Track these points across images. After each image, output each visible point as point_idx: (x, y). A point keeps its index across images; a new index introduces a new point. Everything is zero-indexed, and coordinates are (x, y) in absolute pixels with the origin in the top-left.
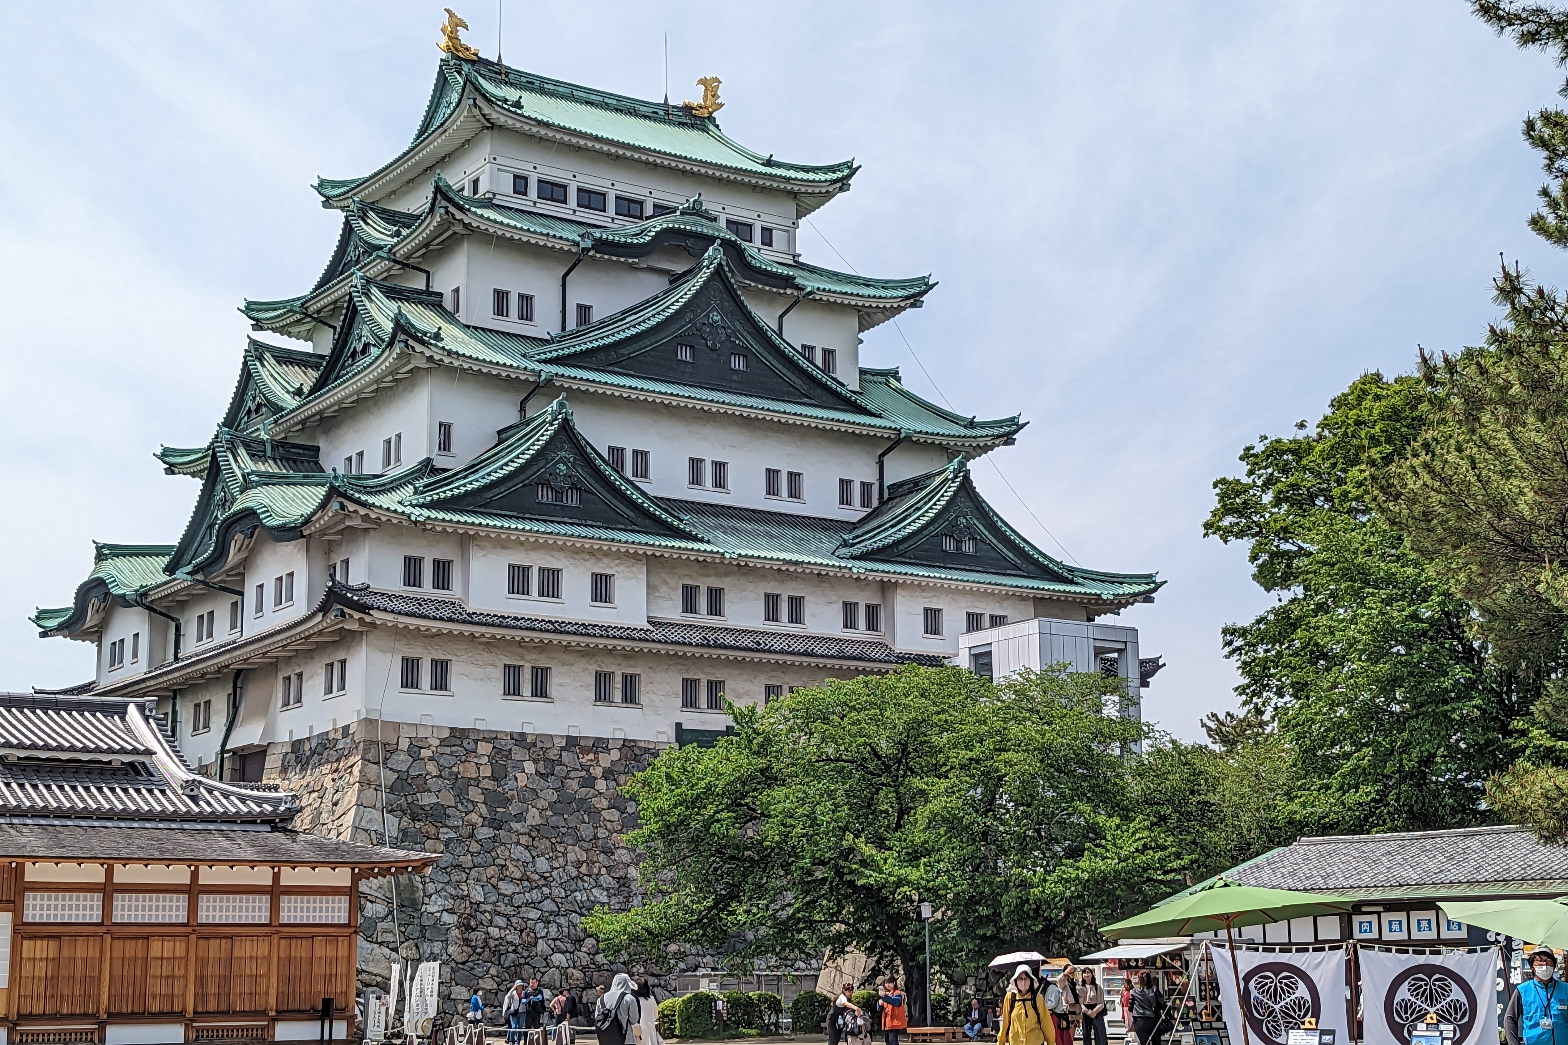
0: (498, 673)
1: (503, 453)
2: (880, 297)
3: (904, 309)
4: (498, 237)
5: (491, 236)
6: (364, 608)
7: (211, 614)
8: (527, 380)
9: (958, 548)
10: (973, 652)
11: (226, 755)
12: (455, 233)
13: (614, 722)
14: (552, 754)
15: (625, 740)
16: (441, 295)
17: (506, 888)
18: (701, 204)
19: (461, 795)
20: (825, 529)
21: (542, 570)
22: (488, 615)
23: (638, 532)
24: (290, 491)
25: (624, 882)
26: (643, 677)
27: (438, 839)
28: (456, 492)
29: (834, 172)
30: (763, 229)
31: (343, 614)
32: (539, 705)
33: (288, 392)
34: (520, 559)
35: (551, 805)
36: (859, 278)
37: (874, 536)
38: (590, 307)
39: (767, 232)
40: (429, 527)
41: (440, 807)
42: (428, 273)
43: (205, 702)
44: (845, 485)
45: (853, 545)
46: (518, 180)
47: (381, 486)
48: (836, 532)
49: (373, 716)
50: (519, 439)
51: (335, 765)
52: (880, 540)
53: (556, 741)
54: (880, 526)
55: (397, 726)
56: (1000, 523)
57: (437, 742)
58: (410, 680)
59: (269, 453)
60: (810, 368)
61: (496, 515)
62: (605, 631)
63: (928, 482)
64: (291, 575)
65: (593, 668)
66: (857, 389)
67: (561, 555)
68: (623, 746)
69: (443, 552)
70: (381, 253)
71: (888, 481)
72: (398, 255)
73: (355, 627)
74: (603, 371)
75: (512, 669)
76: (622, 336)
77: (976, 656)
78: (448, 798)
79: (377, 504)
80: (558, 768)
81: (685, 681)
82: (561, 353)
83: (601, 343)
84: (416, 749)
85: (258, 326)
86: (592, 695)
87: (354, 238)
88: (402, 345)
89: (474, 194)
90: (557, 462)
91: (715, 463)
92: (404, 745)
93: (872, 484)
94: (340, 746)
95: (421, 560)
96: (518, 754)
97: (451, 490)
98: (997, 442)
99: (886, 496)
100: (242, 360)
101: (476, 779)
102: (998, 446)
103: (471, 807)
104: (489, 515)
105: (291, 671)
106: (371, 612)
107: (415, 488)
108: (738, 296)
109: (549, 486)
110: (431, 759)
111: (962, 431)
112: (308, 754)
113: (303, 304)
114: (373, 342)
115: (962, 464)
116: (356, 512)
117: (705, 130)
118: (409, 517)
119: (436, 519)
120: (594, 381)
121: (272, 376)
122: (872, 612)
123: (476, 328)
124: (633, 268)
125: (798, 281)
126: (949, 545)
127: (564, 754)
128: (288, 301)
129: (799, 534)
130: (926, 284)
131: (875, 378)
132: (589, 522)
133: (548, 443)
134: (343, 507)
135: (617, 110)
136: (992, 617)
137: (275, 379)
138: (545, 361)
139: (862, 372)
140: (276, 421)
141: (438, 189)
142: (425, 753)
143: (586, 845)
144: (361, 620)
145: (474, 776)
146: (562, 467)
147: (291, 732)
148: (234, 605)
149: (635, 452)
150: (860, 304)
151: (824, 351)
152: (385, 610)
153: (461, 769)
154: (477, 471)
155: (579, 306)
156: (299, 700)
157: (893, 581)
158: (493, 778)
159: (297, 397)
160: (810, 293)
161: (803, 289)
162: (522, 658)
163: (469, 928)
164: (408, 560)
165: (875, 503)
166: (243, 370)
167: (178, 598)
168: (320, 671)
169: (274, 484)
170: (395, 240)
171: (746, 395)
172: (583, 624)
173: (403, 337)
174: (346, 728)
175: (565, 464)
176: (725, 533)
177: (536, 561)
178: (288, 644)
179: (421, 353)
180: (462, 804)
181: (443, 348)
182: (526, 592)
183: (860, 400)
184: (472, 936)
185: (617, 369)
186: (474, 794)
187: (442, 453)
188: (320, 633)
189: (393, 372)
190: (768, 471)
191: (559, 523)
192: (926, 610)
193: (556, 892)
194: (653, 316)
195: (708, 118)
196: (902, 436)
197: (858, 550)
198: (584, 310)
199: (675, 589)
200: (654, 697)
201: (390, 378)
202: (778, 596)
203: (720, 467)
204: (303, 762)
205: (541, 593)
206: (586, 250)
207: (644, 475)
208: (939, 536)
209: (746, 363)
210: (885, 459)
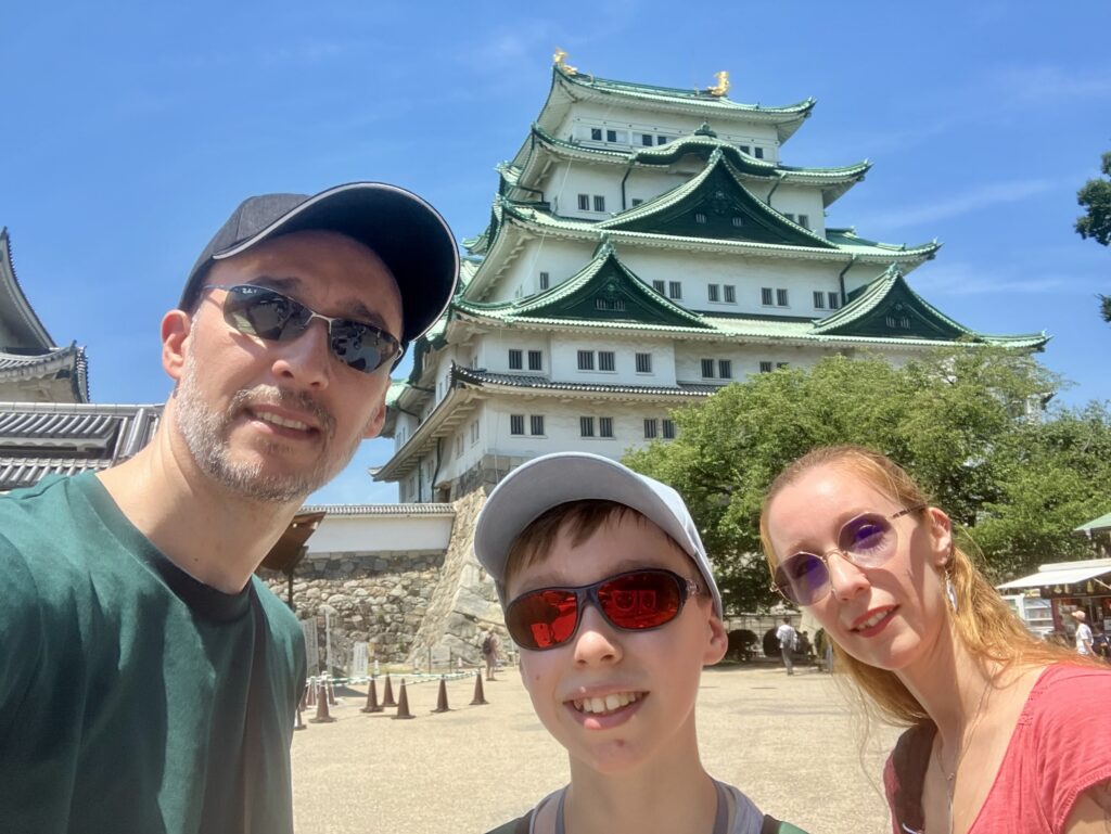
0: (577, 423)
1: (571, 280)
2: (834, 177)
6: (477, 382)
9: (898, 324)
11: (436, 491)
16: (548, 204)
20: (805, 322)
21: (601, 354)
22: (565, 384)
23: (666, 325)
28: (537, 306)
29: (800, 107)
30: (756, 148)
31: (464, 387)
32: (606, 442)
34: (586, 347)
37: (836, 320)
38: (641, 201)
39: (759, 150)
42: (542, 194)
43: (430, 462)
44: (818, 296)
45: (820, 327)
46: (594, 132)
49: (492, 453)
52: (840, 322)
54: (840, 313)
55: (508, 459)
58: (517, 426)
60: (790, 223)
61: (567, 319)
62: (646, 391)
65: (642, 416)
67: (613, 343)
69: (535, 346)
71: (848, 291)
73: (478, 396)
75: (586, 420)
76: (657, 209)
79: (482, 314)
82: (616, 223)
83: (643, 215)
86: (643, 433)
90: (608, 283)
91: (726, 287)
93: (836, 294)
94: (476, 475)
95: (520, 352)
98: (922, 258)
99: (847, 300)
102: (924, 262)
104: (563, 319)
106: (482, 384)
107: (513, 306)
108: (737, 182)
109: (603, 299)
111: (897, 253)
112: (465, 482)
116: (469, 320)
118: (507, 322)
123: (567, 218)
124: (667, 174)
125: (777, 171)
126: (891, 322)
129: (784, 325)
131: (837, 234)
132: (632, 321)
133: (600, 271)
138: (606, 228)
139: (828, 231)
144: (477, 389)
146: (611, 286)
147: (460, 471)
149: (672, 284)
151: (801, 215)
155: (634, 200)
156: (462, 450)
157: (855, 347)
160: (785, 177)
161: (780, 175)
162: (593, 412)
164: (511, 352)
165: (840, 305)
168: (469, 430)
171: (743, 241)
172: (631, 387)
174: (479, 463)
175: (613, 284)
177: (596, 348)
179: (521, 227)
181: (534, 222)
182: (591, 367)
183: (824, 239)
190: (763, 289)
194: (678, 196)
195: (723, 96)
196: (854, 259)
197: (822, 329)
198: (637, 203)
199: (696, 362)
202: (770, 364)
203: (729, 290)
204: (464, 488)
205: (602, 368)
206: (632, 161)
207: (679, 297)
208: (883, 317)
209: (744, 222)
210: (845, 276)
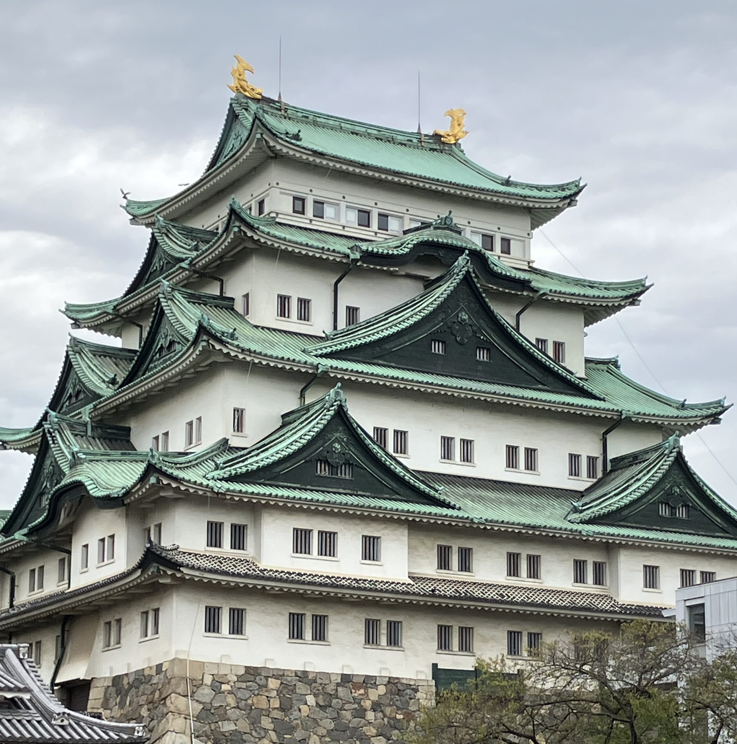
0: (284, 621)
1: (288, 434)
2: (603, 297)
3: (624, 306)
4: (282, 250)
5: (277, 249)
6: (176, 566)
7: (42, 568)
8: (306, 372)
9: (673, 513)
10: (688, 603)
11: (56, 688)
12: (245, 248)
13: (382, 662)
14: (330, 689)
15: (390, 678)
16: (232, 299)
18: (451, 220)
19: (255, 723)
20: (558, 497)
21: (321, 533)
22: (276, 571)
23: (401, 501)
24: (112, 467)
26: (404, 624)
28: (250, 468)
29: (563, 190)
30: (503, 239)
31: (159, 570)
32: (318, 648)
33: (104, 381)
34: (303, 523)
35: (330, 732)
36: (585, 281)
37: (600, 503)
38: (357, 309)
39: (506, 243)
40: (228, 497)
41: (237, 734)
42: (222, 281)
43: (37, 643)
44: (574, 458)
45: (582, 511)
46: (296, 202)
47: (188, 463)
48: (567, 499)
49: (183, 656)
50: (302, 423)
51: (151, 696)
52: (605, 507)
53: (333, 678)
54: (606, 495)
55: (202, 664)
56: (708, 492)
57: (235, 679)
58: (212, 625)
59: (89, 433)
60: (544, 359)
61: (283, 487)
62: (373, 586)
63: (647, 456)
64: (112, 537)
65: (363, 616)
66: (583, 376)
67: (337, 520)
68: (389, 682)
69: (239, 519)
70: (184, 265)
71: (610, 456)
72: (197, 266)
73: (168, 581)
74: (369, 364)
75: (296, 616)
76: (386, 333)
77: (689, 607)
78: (243, 725)
79: (187, 478)
80: (334, 701)
81: (440, 627)
82: (334, 348)
83: (368, 340)
84: (217, 684)
85: (77, 324)
86: (362, 638)
87: (159, 252)
88: (204, 344)
89: (260, 214)
90: (334, 442)
91: (463, 441)
92: (208, 680)
93: (596, 458)
94: (155, 681)
95: (221, 524)
96: (301, 688)
97: (246, 466)
98: (705, 421)
99: (610, 467)
100: (65, 354)
101: (268, 710)
102: (706, 424)
103: (263, 733)
104: (278, 486)
105: (111, 617)
106: (181, 569)
107: (216, 464)
108: (483, 298)
109: (326, 462)
110: (230, 692)
111: (675, 412)
112: (126, 687)
113: (115, 307)
114: (178, 340)
115: (676, 441)
116: (169, 484)
117: (451, 154)
118: (212, 489)
119: (233, 491)
120: (362, 372)
121: (90, 367)
122: (599, 568)
123: (263, 328)
124: (393, 275)
125: (533, 284)
126: (664, 511)
127: (340, 689)
128: (101, 304)
129: (534, 501)
130: (643, 286)
131: (599, 366)
132: (359, 493)
133: (325, 426)
134: (158, 481)
135: (377, 139)
136: (702, 573)
137: (93, 370)
138: (321, 356)
139: (588, 361)
140: (95, 406)
141: (233, 212)
144: (173, 575)
145: (265, 707)
146: (337, 446)
147: (111, 669)
148: (62, 561)
149: (396, 432)
150: (586, 303)
151: (555, 343)
152: (193, 568)
153: (255, 701)
154: (267, 449)
155: (349, 308)
156: (119, 642)
157: (617, 542)
158: (281, 709)
159: (110, 385)
160: (544, 294)
161: (537, 291)
162: (304, 608)
164: (210, 524)
165: (600, 475)
166: (65, 363)
167: (14, 555)
168: (136, 618)
169: (97, 461)
170: (195, 253)
171: (489, 383)
172: (355, 579)
173: (205, 338)
174: (159, 667)
175: (340, 443)
176: (473, 501)
177: (316, 525)
178: (110, 595)
179: (220, 350)
180: (256, 731)
181: (238, 346)
182: (308, 551)
183: (587, 386)
185: (381, 362)
186: (266, 723)
187: (236, 433)
188: (138, 586)
189: (195, 365)
190: (509, 447)
191: (335, 493)
192: (645, 567)
194: (412, 316)
195: (455, 144)
196: (623, 417)
197: (587, 515)
198: (352, 312)
199: (432, 549)
200: (414, 641)
201: (192, 370)
202: (518, 555)
203: (467, 443)
204: (123, 693)
205: (321, 553)
206: (355, 261)
207: (404, 451)
208: (656, 503)
209: (490, 356)
210: (608, 436)
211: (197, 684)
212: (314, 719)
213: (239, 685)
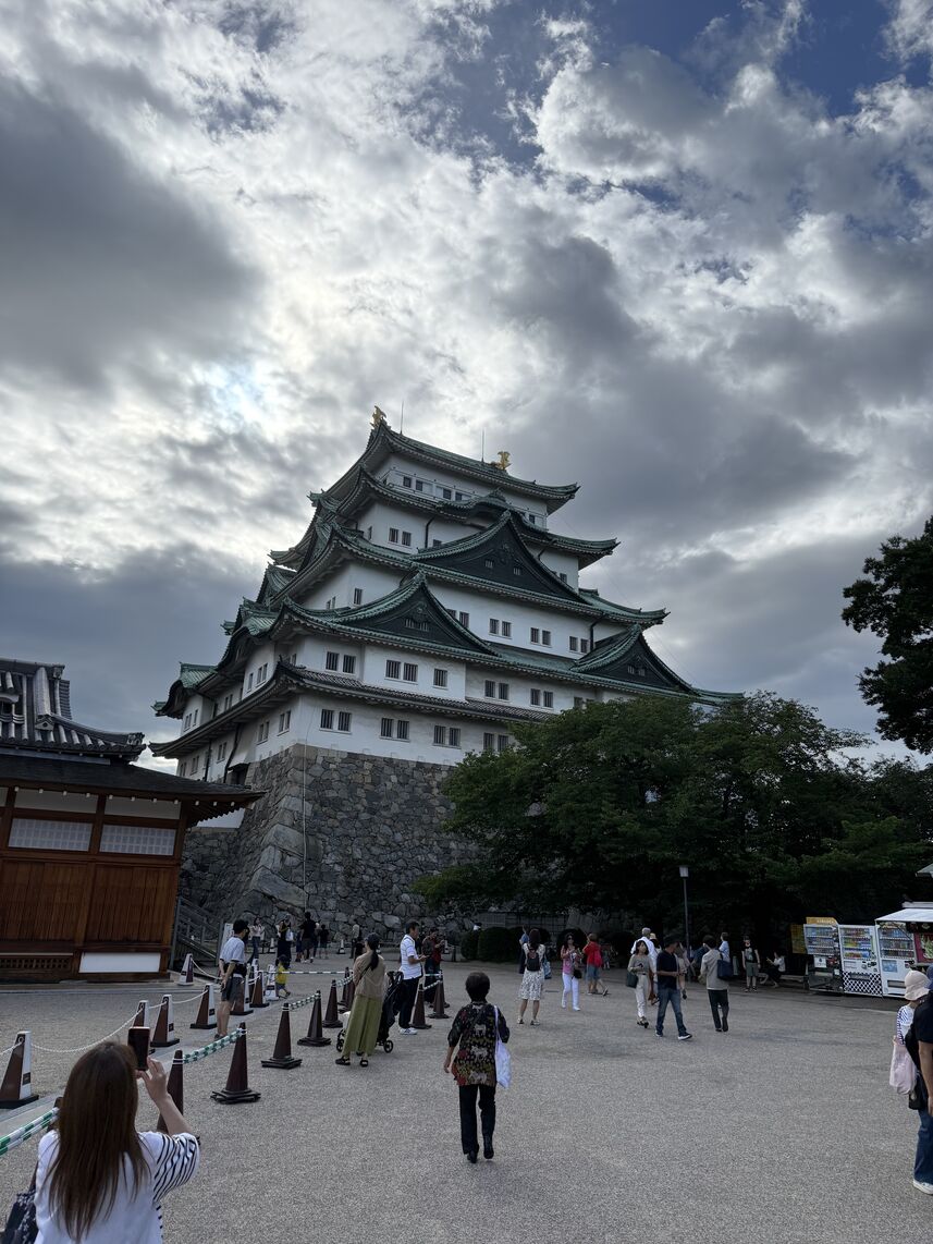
0: (378, 723)
2: (591, 550)
3: (602, 556)
6: (301, 678)
7: (232, 696)
8: (404, 568)
9: (636, 672)
11: (229, 769)
13: (444, 755)
14: (408, 772)
15: (449, 766)
16: (362, 531)
17: (375, 850)
19: (352, 792)
20: (564, 660)
22: (373, 688)
23: (461, 648)
25: (447, 850)
26: (462, 731)
27: (335, 818)
28: (358, 617)
29: (566, 489)
30: (530, 514)
31: (287, 680)
32: (401, 743)
34: (394, 657)
35: (406, 802)
37: (591, 662)
38: (439, 540)
39: (532, 515)
40: (341, 634)
41: (338, 799)
42: (356, 522)
43: (224, 743)
44: (573, 640)
45: (580, 666)
46: (405, 480)
48: (569, 662)
49: (302, 743)
51: (280, 772)
53: (411, 764)
54: (594, 657)
55: (317, 749)
57: (340, 761)
58: (326, 723)
60: (556, 579)
61: (381, 631)
62: (441, 702)
63: (618, 638)
64: (266, 665)
65: (434, 723)
66: (578, 593)
67: (417, 657)
68: (448, 769)
69: (350, 652)
71: (595, 640)
73: (294, 689)
74: (446, 568)
75: (386, 721)
76: (457, 551)
78: (343, 794)
79: (311, 618)
80: (411, 780)
81: (486, 734)
82: (423, 557)
83: (445, 554)
84: (326, 764)
86: (433, 739)
88: (335, 541)
90: (417, 606)
91: (504, 622)
92: (320, 760)
93: (586, 641)
94: (283, 761)
95: (337, 655)
96: (388, 770)
98: (655, 622)
99: (594, 646)
101: (362, 784)
102: (655, 624)
103: (357, 800)
104: (377, 630)
105: (264, 721)
106: (304, 680)
107: (336, 615)
108: (519, 540)
109: (412, 619)
110: (335, 770)
111: (635, 616)
112: (267, 767)
118: (329, 626)
119: (346, 631)
120: (440, 572)
123: (379, 547)
124: (462, 524)
125: (548, 536)
126: (631, 671)
127: (415, 772)
129: (547, 660)
130: (614, 543)
131: (588, 592)
132: (433, 640)
133: (412, 596)
134: (290, 618)
138: (414, 560)
139: (580, 590)
142: (332, 766)
143: (425, 827)
144: (298, 684)
145: (360, 781)
147: (261, 756)
149: (461, 614)
150: (580, 551)
151: (561, 573)
152: (312, 679)
153: (353, 777)
154: (372, 608)
155: (434, 539)
156: (266, 737)
158: (373, 783)
160: (555, 542)
161: (551, 540)
162: (393, 715)
163: (351, 875)
164: (329, 654)
165: (589, 651)
166: (264, 579)
167: (217, 689)
168: (277, 719)
171: (521, 588)
172: (428, 697)
174: (287, 751)
175: (421, 608)
176: (509, 655)
177: (403, 659)
178: (260, 703)
180: (352, 798)
181: (358, 546)
182: (396, 676)
184: (353, 880)
185: (452, 568)
186: (360, 792)
187: (356, 605)
188: (277, 695)
189: (330, 561)
190: (532, 629)
191: (417, 640)
193: (406, 855)
194: (474, 543)
195: (503, 470)
196: (603, 616)
197: (583, 668)
198: (436, 543)
199: (482, 683)
200: (468, 743)
202: (538, 691)
203: (506, 625)
204: (264, 771)
205: (405, 678)
206: (439, 510)
207: (468, 625)
208: (626, 665)
209: (522, 572)
210: (594, 627)
211: (311, 763)
212: (397, 794)
213: (342, 765)
